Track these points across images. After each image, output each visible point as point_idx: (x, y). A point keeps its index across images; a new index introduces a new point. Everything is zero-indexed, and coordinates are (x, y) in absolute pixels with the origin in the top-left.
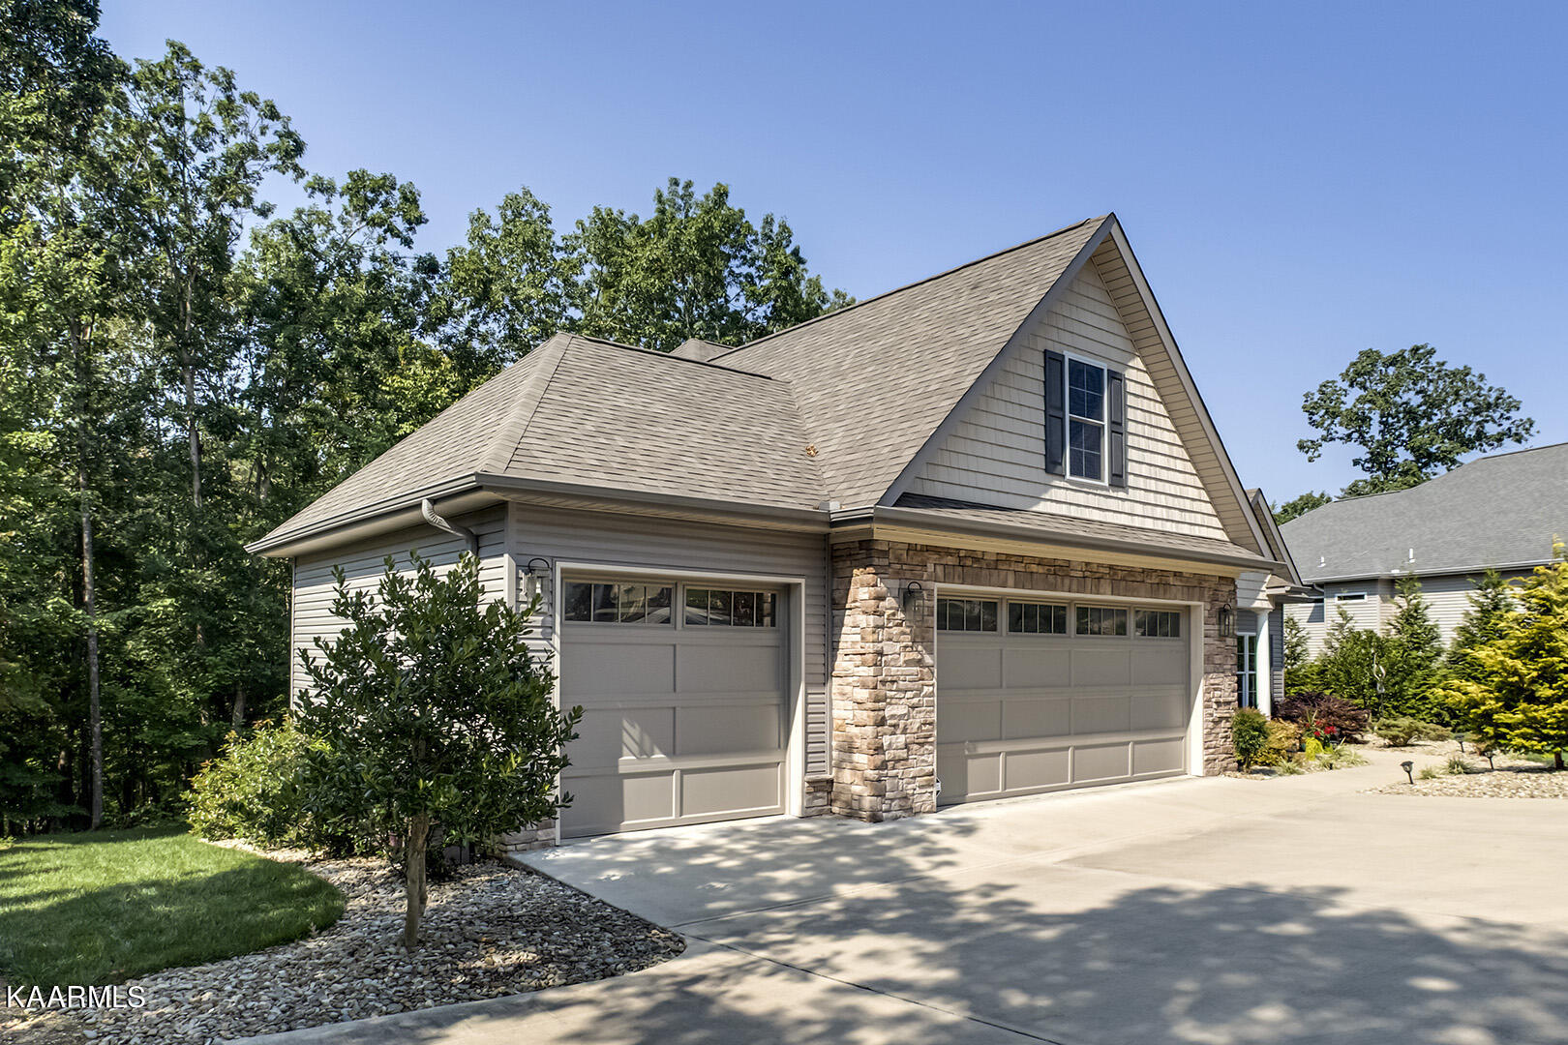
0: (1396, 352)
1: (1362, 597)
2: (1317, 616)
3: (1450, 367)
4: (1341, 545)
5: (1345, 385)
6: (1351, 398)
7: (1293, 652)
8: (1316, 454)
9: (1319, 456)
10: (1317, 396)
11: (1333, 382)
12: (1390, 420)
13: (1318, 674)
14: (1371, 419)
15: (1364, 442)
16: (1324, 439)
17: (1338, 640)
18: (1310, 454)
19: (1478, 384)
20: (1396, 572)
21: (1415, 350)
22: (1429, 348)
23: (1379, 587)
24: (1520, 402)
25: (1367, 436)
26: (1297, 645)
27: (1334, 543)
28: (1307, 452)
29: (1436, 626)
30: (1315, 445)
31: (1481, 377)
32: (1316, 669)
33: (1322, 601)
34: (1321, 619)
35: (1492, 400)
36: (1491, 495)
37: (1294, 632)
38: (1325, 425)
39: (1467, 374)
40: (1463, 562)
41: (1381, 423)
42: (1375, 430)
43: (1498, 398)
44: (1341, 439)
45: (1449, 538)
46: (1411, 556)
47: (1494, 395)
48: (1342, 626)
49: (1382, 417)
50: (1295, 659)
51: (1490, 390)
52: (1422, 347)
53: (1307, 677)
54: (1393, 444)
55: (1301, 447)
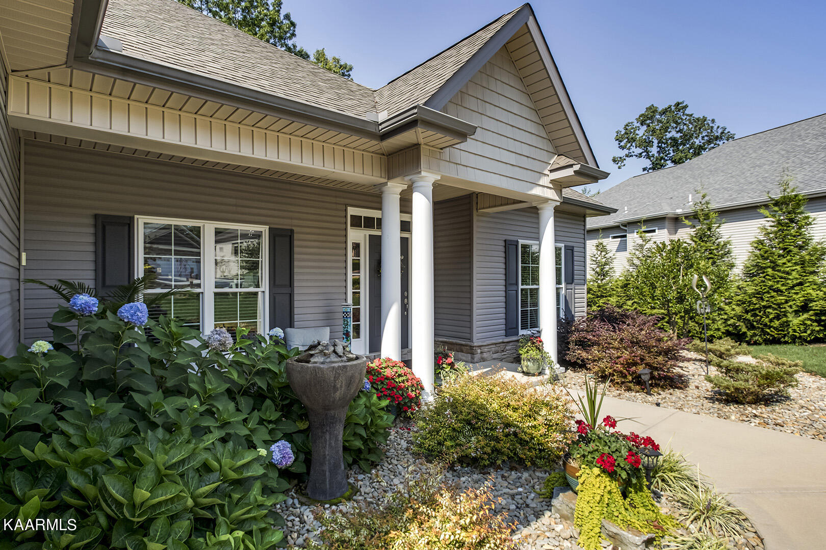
0: (667, 106)
1: (654, 231)
2: (622, 248)
3: (696, 116)
4: (638, 200)
5: (639, 125)
6: (641, 132)
7: (602, 270)
8: (622, 164)
9: (624, 165)
10: (623, 132)
11: (632, 123)
12: (663, 145)
13: (622, 287)
14: (653, 142)
15: (648, 157)
16: (627, 156)
17: (638, 258)
18: (619, 164)
19: (711, 125)
20: (679, 211)
21: (678, 104)
22: (684, 104)
23: (667, 223)
24: (734, 134)
25: (650, 154)
26: (606, 264)
27: (634, 199)
28: (617, 164)
29: (728, 242)
30: (622, 159)
31: (713, 121)
32: (620, 283)
33: (625, 236)
34: (625, 249)
35: (719, 134)
36: (744, 158)
37: (603, 253)
38: (627, 147)
39: (705, 120)
40: (732, 200)
41: (658, 147)
42: (654, 150)
43: (722, 133)
44: (636, 156)
45: (717, 187)
46: (690, 200)
47: (720, 131)
48: (642, 246)
49: (658, 143)
50: (604, 275)
51: (718, 127)
52: (681, 103)
53: (613, 290)
54: (664, 159)
55: (614, 160)
